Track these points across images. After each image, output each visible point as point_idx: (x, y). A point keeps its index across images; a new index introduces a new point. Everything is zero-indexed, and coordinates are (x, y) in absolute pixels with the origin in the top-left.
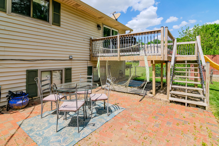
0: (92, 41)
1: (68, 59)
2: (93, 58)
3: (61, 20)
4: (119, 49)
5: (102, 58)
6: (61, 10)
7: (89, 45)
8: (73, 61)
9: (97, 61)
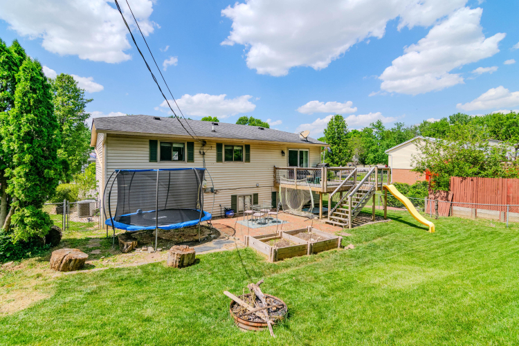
0: (275, 169)
1: (256, 186)
2: (276, 184)
3: (251, 157)
5: (283, 185)
6: (251, 149)
7: (273, 173)
8: (259, 188)
9: (279, 188)
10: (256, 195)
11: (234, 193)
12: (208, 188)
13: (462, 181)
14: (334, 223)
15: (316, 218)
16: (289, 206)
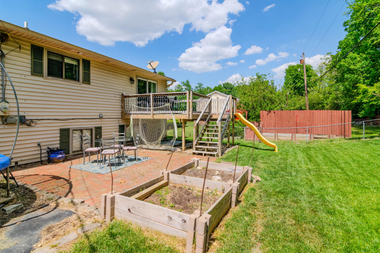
0: (124, 97)
1: (98, 117)
2: (125, 115)
3: (91, 78)
4: (152, 108)
5: (135, 115)
6: (91, 68)
7: (120, 102)
8: (103, 120)
9: (130, 119)
10: (99, 130)
11: (65, 125)
12: (11, 117)
13: (268, 114)
14: (203, 152)
15: (179, 149)
16: (144, 140)
